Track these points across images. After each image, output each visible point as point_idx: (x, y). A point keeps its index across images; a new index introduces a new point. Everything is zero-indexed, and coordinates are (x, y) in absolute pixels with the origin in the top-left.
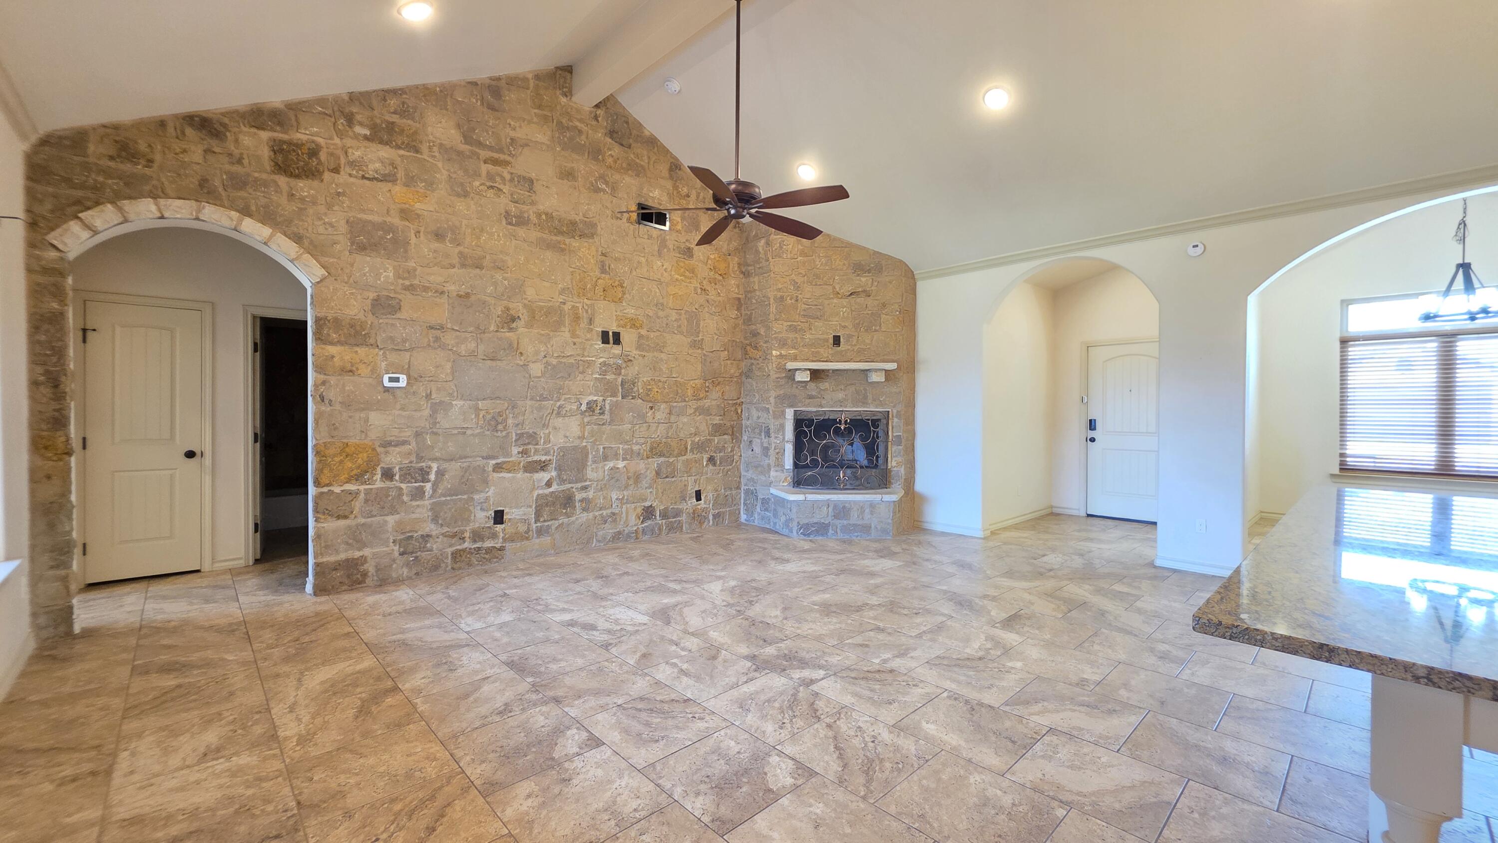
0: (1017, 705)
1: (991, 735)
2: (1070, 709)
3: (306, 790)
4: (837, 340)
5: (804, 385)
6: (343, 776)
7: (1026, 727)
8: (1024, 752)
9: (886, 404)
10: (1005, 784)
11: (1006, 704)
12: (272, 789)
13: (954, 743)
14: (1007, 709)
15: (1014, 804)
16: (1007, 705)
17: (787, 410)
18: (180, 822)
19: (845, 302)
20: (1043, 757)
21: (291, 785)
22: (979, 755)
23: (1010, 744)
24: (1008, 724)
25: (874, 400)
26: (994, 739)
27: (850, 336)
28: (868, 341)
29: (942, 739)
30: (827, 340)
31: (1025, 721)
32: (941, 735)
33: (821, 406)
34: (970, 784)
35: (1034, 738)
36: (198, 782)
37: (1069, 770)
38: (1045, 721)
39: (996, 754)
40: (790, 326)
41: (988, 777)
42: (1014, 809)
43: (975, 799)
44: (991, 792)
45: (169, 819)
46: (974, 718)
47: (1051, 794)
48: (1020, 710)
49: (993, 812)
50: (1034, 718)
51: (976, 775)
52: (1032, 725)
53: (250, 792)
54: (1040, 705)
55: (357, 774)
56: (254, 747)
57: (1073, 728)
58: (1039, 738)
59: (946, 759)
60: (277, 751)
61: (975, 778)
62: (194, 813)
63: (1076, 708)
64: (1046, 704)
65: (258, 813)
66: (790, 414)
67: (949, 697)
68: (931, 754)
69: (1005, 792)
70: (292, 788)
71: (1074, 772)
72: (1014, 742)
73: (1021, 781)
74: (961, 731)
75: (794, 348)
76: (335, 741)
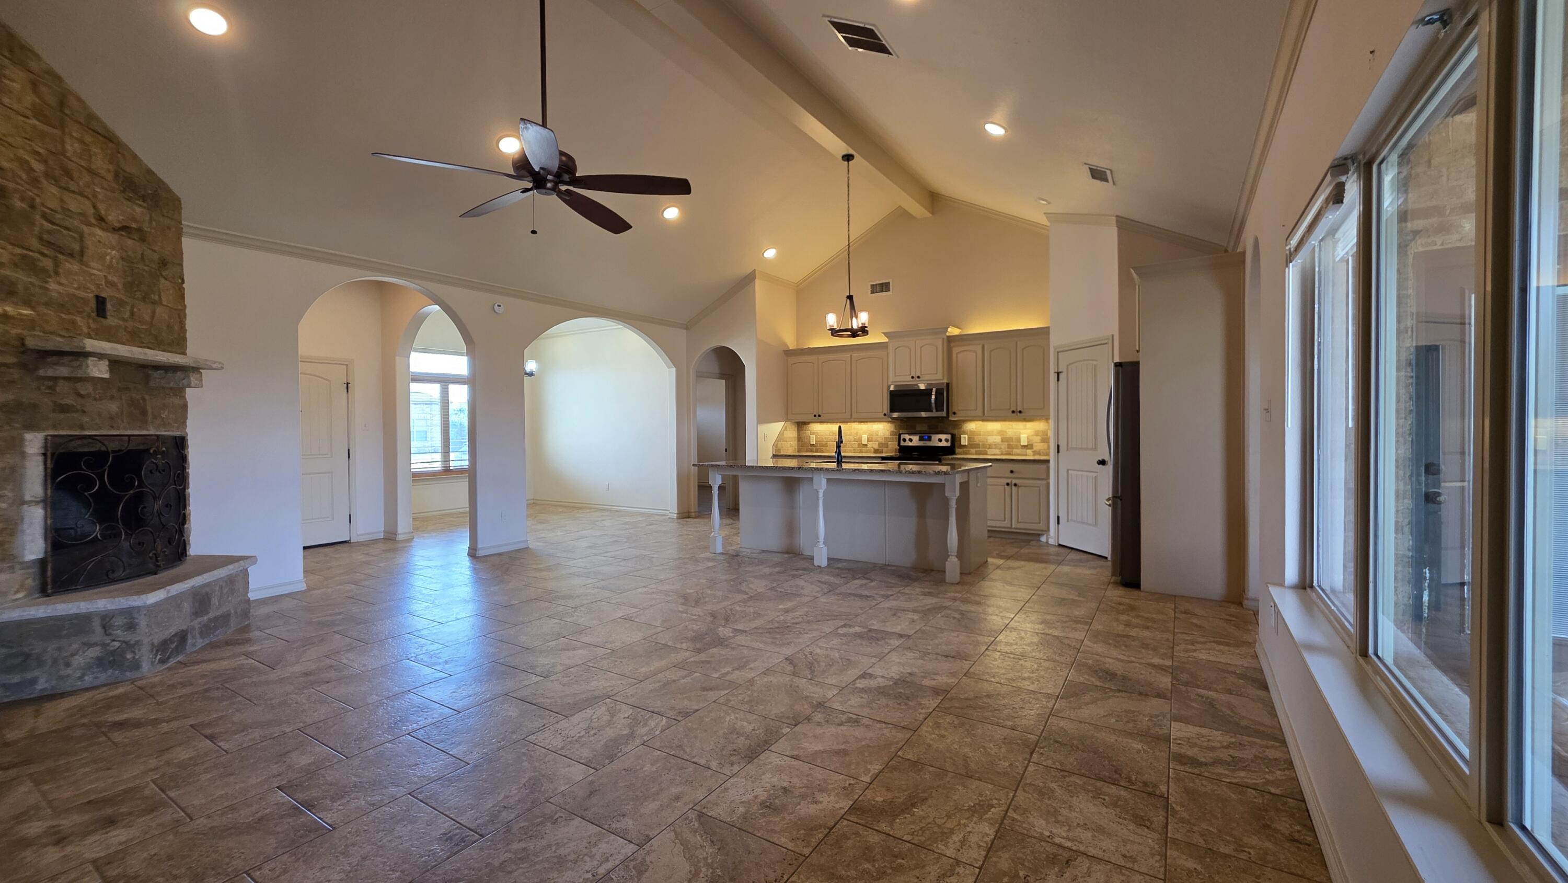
3: (1020, 759)
4: (101, 305)
5: (50, 383)
6: (992, 752)
9: (169, 424)
12: (1039, 776)
17: (28, 436)
18: (1108, 795)
19: (113, 238)
21: (1025, 770)
25: (155, 417)
27: (121, 303)
28: (147, 317)
30: (85, 301)
33: (82, 428)
36: (1085, 826)
40: (24, 257)
45: (1115, 803)
53: (1053, 785)
55: (984, 748)
56: (1023, 834)
60: (1011, 813)
62: (1097, 795)
65: (1057, 763)
66: (34, 443)
70: (1026, 768)
75: (28, 303)
76: (965, 786)
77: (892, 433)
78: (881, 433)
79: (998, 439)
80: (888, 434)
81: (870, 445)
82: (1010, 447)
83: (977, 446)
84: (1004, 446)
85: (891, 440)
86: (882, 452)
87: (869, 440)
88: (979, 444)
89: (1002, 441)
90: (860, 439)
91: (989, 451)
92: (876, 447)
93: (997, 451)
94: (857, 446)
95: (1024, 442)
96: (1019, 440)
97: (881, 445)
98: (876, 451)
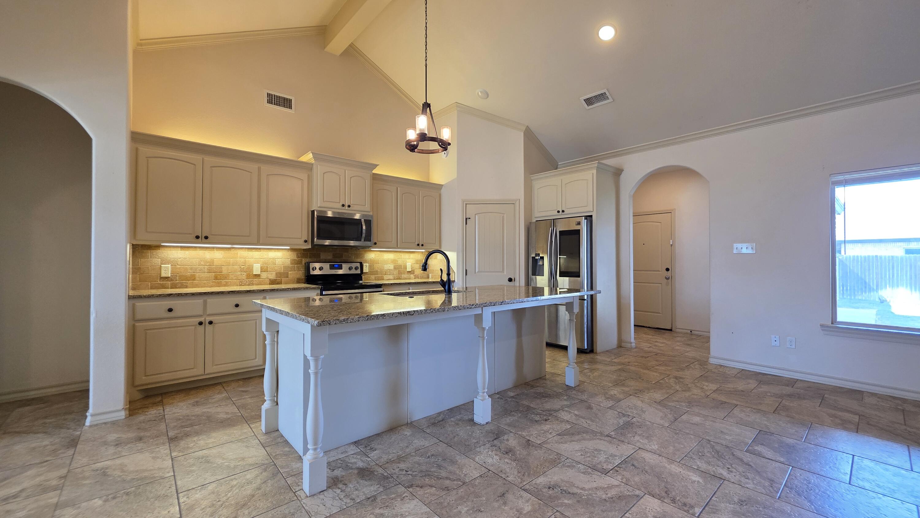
0: (629, 495)
1: (649, 471)
2: (585, 490)
7: (623, 475)
8: (627, 459)
10: (638, 444)
11: (639, 498)
13: (673, 466)
14: (637, 492)
15: (634, 437)
16: (638, 496)
20: (616, 456)
22: (655, 459)
23: (635, 463)
24: (637, 479)
26: (647, 468)
29: (681, 469)
31: (624, 480)
32: (684, 472)
34: (657, 445)
35: (619, 467)
37: (601, 449)
38: (608, 480)
39: (644, 459)
41: (648, 447)
42: (634, 435)
43: (653, 439)
44: (646, 441)
46: (663, 484)
47: (615, 440)
48: (626, 490)
49: (644, 434)
50: (616, 483)
51: (655, 449)
52: (619, 478)
54: (609, 495)
57: (590, 473)
58: (616, 468)
59: (674, 456)
61: (655, 447)
63: (579, 491)
64: (604, 497)
67: (692, 507)
68: (685, 459)
69: (638, 441)
71: (599, 448)
72: (633, 465)
73: (629, 445)
74: (671, 475)
77: (293, 262)
78: (279, 262)
79: (391, 267)
80: (288, 262)
81: (264, 275)
82: (400, 273)
83: (376, 273)
84: (396, 272)
85: (292, 269)
86: (280, 283)
87: (262, 270)
88: (377, 271)
89: (395, 268)
90: (250, 268)
91: (385, 277)
92: (272, 276)
93: (391, 277)
94: (244, 277)
95: (409, 269)
96: (406, 268)
97: (279, 274)
98: (272, 282)
